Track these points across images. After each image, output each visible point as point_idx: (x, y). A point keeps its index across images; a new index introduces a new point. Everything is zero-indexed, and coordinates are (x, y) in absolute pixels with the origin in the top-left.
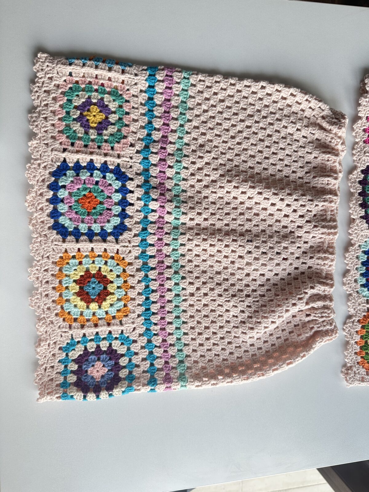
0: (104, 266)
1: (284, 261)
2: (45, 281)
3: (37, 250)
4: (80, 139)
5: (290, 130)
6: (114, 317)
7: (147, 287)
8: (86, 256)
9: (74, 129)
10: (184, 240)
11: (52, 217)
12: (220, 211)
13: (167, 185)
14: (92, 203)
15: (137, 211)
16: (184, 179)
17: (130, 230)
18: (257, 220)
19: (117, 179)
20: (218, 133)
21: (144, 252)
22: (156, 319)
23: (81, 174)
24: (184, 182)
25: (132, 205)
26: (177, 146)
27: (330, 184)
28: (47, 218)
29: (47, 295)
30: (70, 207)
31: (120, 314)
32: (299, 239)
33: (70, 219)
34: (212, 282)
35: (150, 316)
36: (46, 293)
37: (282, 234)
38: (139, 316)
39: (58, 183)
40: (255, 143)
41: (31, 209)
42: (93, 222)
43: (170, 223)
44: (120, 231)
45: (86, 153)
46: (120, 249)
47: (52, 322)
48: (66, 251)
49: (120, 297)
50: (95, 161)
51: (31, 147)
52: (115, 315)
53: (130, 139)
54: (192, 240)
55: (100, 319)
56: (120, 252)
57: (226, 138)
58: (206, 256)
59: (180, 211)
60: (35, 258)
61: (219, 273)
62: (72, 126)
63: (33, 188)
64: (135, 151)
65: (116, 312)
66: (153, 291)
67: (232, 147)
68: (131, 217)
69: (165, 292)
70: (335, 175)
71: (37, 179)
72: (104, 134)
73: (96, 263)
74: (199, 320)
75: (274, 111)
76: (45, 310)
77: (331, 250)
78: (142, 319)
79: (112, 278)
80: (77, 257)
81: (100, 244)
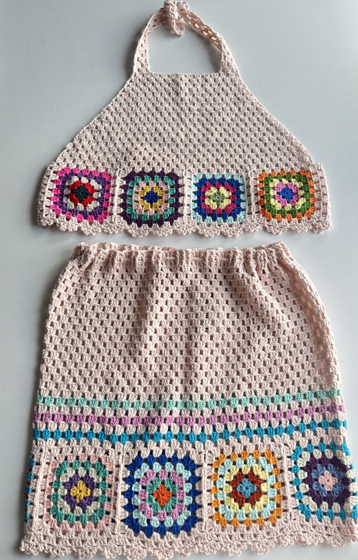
0: (225, 478)
1: (214, 296)
2: (241, 539)
3: (211, 547)
4: (102, 506)
5: (92, 296)
6: (275, 466)
7: (244, 433)
8: (216, 497)
9: (93, 511)
10: (197, 397)
11: (179, 532)
12: (168, 360)
13: (144, 416)
14: (163, 492)
15: (170, 446)
16: (139, 399)
17: (188, 453)
18: (176, 323)
19: (140, 468)
20: (95, 366)
21: (210, 438)
22: (275, 422)
23: (136, 504)
24: (141, 398)
25: (164, 451)
26: (107, 407)
27: (142, 258)
28: (179, 538)
29: (255, 536)
30: (168, 514)
31: (271, 460)
32: (193, 283)
33: (180, 513)
34: (237, 365)
35: (273, 429)
36: (253, 536)
37: (188, 299)
38: (273, 440)
39: (145, 527)
40: (104, 330)
41: (171, 555)
42: (182, 491)
43: (181, 411)
44: (190, 463)
45: (116, 499)
46: (207, 462)
47: (282, 530)
48: (211, 517)
49: (255, 461)
50: (123, 490)
51: (110, 556)
52: (272, 465)
53: (102, 455)
54: (197, 388)
55: (277, 481)
56: (211, 463)
57: (99, 358)
58: (211, 373)
59: (169, 402)
60: (219, 549)
61: (228, 359)
62: (90, 514)
63: (151, 552)
64: (112, 449)
65: (269, 465)
66: (248, 426)
67: (108, 351)
68: (176, 452)
69: (249, 413)
70: (134, 254)
71: (142, 549)
72: (97, 482)
73: (222, 487)
74: (274, 377)
75: (75, 312)
76: (269, 537)
77: (202, 255)
78: (276, 437)
79: (236, 469)
80: (216, 506)
81: (203, 484)
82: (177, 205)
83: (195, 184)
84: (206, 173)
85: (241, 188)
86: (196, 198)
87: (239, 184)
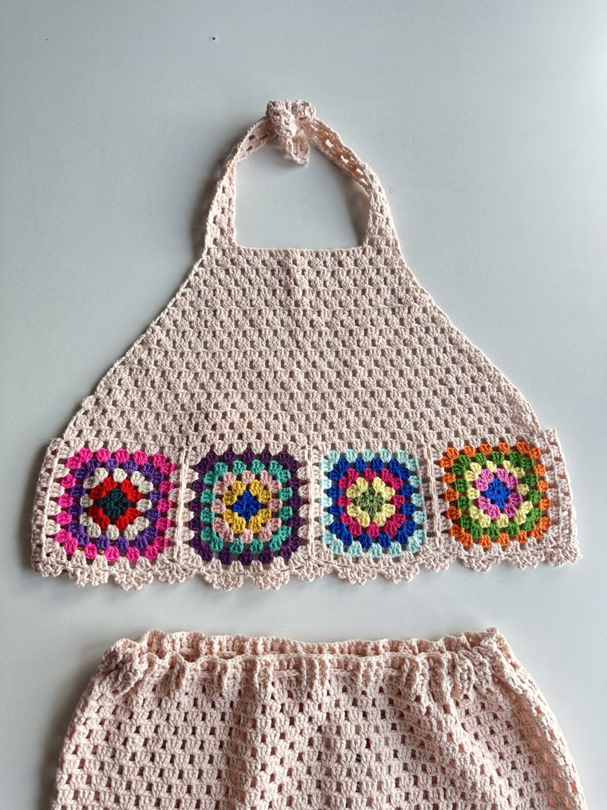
1: (372, 746)
5: (139, 748)
18: (300, 800)
27: (234, 675)
32: (332, 717)
37: (323, 749)
75: (106, 779)
77: (351, 667)
82: (296, 522)
83: (328, 475)
84: (346, 450)
85: (412, 481)
86: (330, 503)
87: (407, 473)
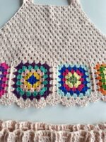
82: (48, 86)
83: (59, 71)
84: (65, 64)
85: (86, 74)
86: (60, 80)
87: (85, 71)
